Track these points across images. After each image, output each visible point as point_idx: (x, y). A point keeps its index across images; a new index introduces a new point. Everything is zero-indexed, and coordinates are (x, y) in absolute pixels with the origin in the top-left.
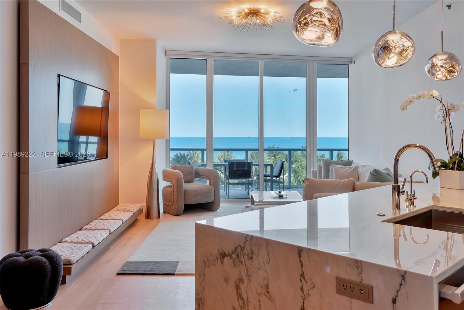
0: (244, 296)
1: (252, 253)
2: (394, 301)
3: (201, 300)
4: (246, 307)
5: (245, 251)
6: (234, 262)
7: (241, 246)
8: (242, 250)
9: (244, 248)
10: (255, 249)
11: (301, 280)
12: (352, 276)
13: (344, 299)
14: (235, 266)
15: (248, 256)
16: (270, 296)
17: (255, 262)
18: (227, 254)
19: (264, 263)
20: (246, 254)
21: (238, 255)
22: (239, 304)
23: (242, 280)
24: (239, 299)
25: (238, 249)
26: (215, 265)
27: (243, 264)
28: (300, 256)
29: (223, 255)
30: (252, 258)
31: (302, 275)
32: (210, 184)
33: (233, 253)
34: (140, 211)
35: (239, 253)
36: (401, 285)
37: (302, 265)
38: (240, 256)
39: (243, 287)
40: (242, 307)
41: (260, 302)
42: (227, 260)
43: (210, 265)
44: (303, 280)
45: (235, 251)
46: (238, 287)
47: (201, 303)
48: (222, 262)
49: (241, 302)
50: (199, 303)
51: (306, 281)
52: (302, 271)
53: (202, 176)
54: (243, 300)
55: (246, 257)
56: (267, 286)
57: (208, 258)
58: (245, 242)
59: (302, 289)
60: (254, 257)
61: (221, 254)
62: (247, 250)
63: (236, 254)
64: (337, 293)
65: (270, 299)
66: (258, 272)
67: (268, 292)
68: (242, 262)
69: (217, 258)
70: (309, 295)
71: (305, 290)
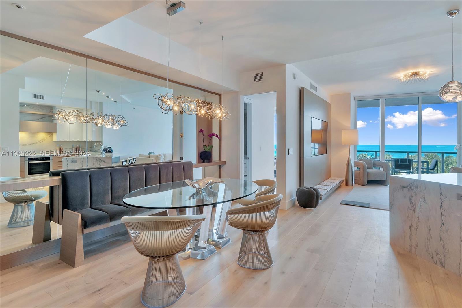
0: (413, 202)
4: (414, 206)
6: (408, 190)
7: (411, 183)
8: (412, 185)
9: (413, 184)
10: (418, 185)
11: (440, 195)
13: (460, 201)
14: (409, 191)
15: (415, 187)
16: (426, 202)
17: (419, 190)
18: (405, 187)
19: (423, 190)
23: (412, 196)
24: (411, 204)
25: (410, 185)
26: (399, 191)
29: (403, 187)
30: (417, 188)
31: (441, 193)
32: (383, 170)
33: (408, 186)
34: (343, 181)
37: (441, 190)
39: (412, 199)
41: (421, 204)
42: (405, 189)
43: (396, 192)
44: (441, 195)
45: (409, 185)
46: (410, 199)
48: (403, 190)
51: (443, 195)
52: (441, 192)
53: (378, 165)
54: (413, 204)
55: (414, 188)
56: (425, 198)
57: (395, 189)
58: (414, 182)
59: (441, 199)
60: (418, 187)
62: (415, 185)
63: (410, 186)
64: (457, 199)
65: (426, 203)
66: (420, 193)
67: (425, 200)
68: (412, 189)
69: (400, 189)
70: (444, 201)
71: (442, 199)
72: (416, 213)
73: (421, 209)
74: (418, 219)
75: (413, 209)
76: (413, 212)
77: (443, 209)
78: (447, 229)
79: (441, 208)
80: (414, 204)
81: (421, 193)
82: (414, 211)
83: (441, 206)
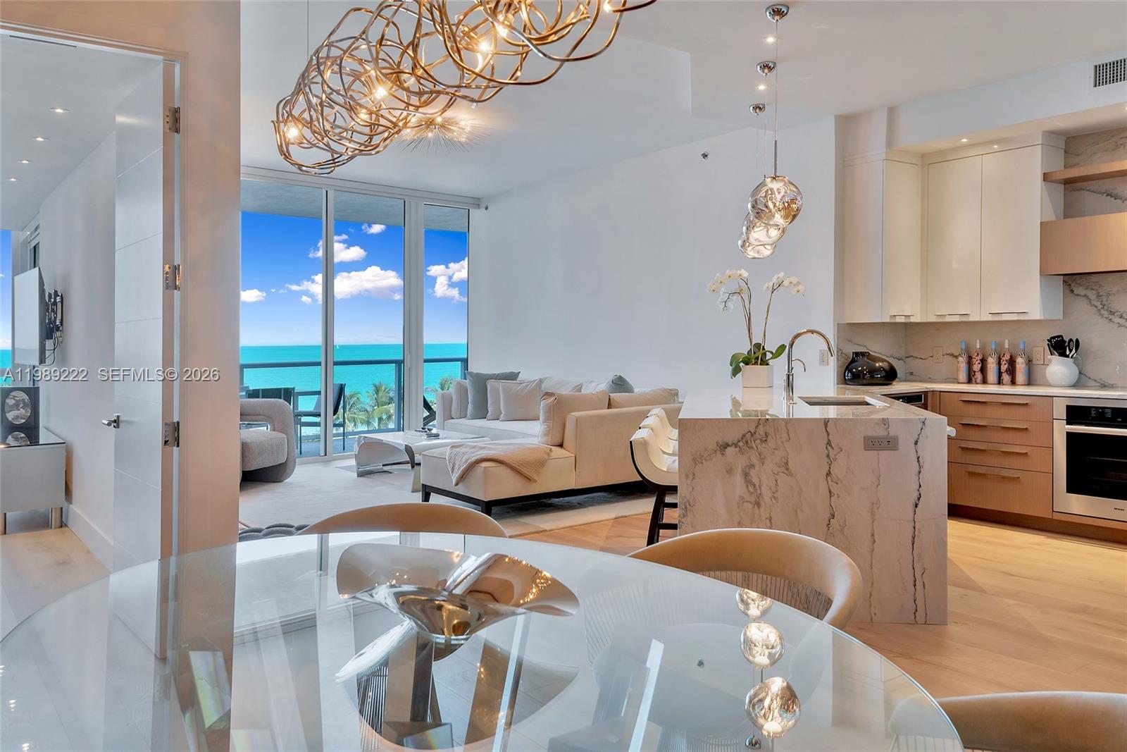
0: (755, 480)
1: (767, 436)
2: (916, 443)
3: (689, 503)
4: (759, 492)
5: (757, 435)
6: (740, 450)
7: (750, 432)
8: (752, 435)
9: (755, 433)
10: (770, 431)
11: (827, 448)
12: (881, 432)
13: (872, 454)
14: (742, 454)
15: (761, 440)
16: (791, 472)
17: (770, 444)
18: (730, 444)
19: (782, 442)
20: (758, 439)
21: (747, 442)
22: (749, 491)
23: (753, 466)
24: (747, 487)
25: (747, 435)
26: (711, 460)
27: (754, 449)
28: (826, 427)
29: (725, 446)
30: (766, 440)
31: (829, 443)
33: (739, 441)
35: (748, 439)
36: (922, 429)
37: (828, 435)
38: (749, 442)
39: (753, 473)
40: (752, 493)
41: (776, 481)
42: (729, 450)
43: (704, 461)
44: (829, 448)
45: (742, 438)
46: (746, 475)
47: (688, 506)
48: (723, 454)
49: (751, 489)
50: (686, 507)
51: (832, 447)
52: (829, 440)
54: (754, 485)
55: (758, 441)
56: (787, 464)
57: (700, 454)
58: (756, 427)
59: (828, 456)
60: (769, 438)
61: (721, 446)
62: (760, 435)
63: (744, 441)
64: (865, 450)
65: (790, 474)
66: (774, 452)
67: (787, 469)
68: (752, 447)
69: (715, 451)
70: (836, 459)
71: (832, 455)
72: (762, 509)
73: (776, 495)
74: (768, 520)
75: (753, 499)
76: (754, 507)
77: (832, 481)
78: (842, 524)
79: (829, 478)
80: (757, 486)
81: (776, 451)
82: (758, 504)
83: (829, 474)
